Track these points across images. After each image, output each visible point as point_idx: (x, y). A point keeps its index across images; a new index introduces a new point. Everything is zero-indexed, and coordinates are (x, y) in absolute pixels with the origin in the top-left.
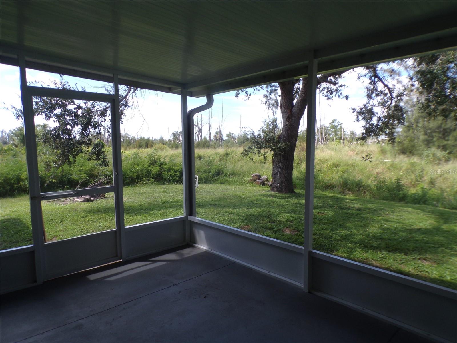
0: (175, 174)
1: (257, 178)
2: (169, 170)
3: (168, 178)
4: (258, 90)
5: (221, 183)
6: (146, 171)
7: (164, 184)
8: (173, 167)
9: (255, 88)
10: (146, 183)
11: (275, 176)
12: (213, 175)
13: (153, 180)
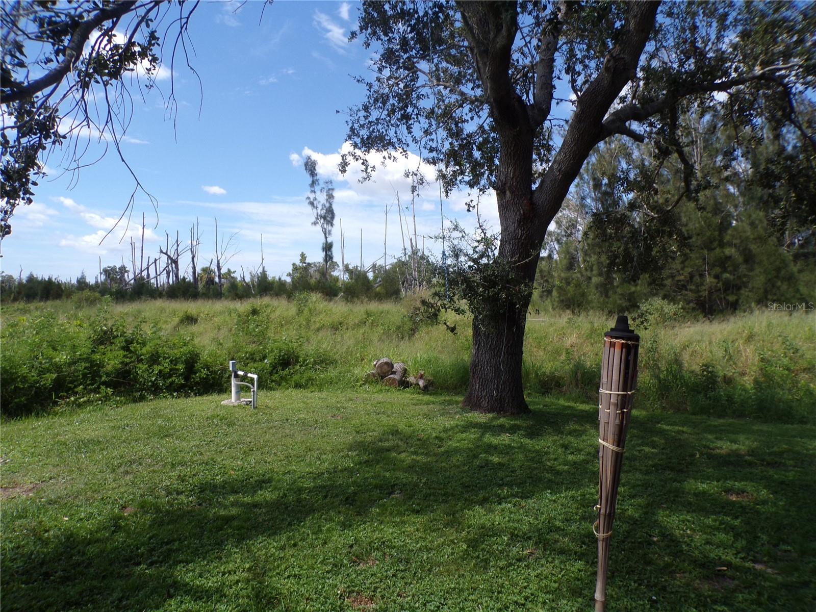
0: (171, 370)
1: (388, 372)
2: (154, 359)
3: (153, 382)
4: (392, 158)
5: (298, 386)
6: (88, 365)
7: (142, 398)
8: (167, 350)
9: (385, 153)
10: (89, 402)
11: (484, 370)
12: (274, 367)
13: (110, 391)
